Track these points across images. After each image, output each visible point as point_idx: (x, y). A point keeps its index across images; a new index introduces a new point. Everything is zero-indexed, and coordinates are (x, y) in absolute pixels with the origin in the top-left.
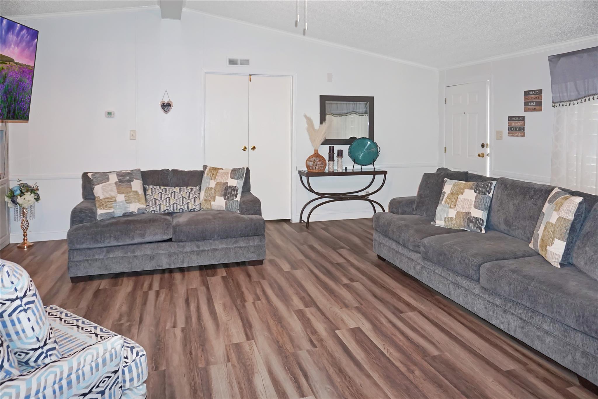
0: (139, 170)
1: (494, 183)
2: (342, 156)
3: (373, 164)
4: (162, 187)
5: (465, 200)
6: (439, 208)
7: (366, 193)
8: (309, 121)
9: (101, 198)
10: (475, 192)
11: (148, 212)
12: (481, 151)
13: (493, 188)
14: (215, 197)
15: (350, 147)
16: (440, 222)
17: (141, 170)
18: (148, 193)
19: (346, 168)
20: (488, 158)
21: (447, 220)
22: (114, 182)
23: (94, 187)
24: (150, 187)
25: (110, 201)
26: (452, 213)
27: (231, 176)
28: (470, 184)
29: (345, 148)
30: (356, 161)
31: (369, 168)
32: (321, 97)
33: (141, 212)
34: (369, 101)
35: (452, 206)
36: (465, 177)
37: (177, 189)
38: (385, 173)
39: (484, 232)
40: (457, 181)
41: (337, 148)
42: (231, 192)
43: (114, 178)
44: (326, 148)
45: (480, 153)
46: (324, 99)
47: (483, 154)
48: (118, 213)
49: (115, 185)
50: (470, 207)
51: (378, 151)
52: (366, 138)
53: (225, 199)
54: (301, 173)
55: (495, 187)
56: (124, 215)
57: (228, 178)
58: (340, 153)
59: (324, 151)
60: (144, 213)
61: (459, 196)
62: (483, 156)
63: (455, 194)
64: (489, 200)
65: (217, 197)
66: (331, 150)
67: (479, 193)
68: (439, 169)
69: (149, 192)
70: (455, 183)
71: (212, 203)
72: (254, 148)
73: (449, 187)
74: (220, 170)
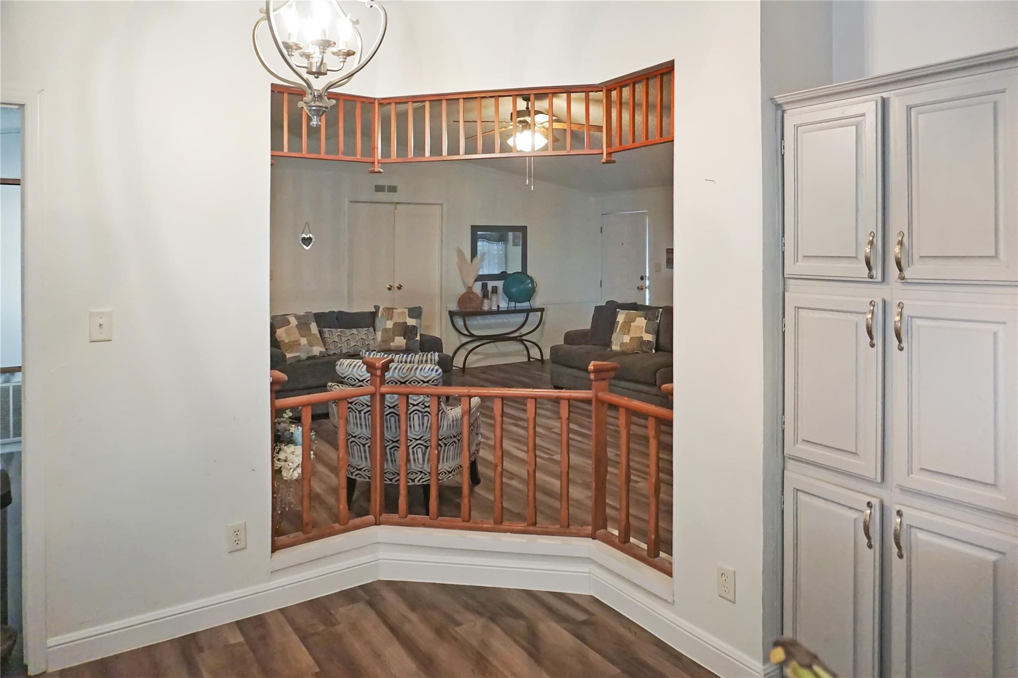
0: (311, 312)
1: (661, 310)
2: (496, 293)
3: (529, 301)
4: (340, 330)
5: (638, 327)
6: (614, 336)
7: (520, 333)
8: (460, 253)
9: (286, 341)
10: (645, 319)
11: (329, 355)
12: (640, 283)
13: (660, 315)
14: (394, 338)
15: (504, 283)
16: (615, 347)
17: (313, 312)
18: (325, 336)
19: (498, 306)
20: (647, 290)
21: (622, 344)
22: (295, 325)
23: (276, 331)
24: (326, 330)
25: (295, 345)
26: (626, 339)
27: (408, 315)
28: (640, 313)
29: (500, 284)
30: (511, 299)
31: (525, 305)
32: (472, 226)
33: (322, 355)
34: (523, 230)
35: (626, 333)
36: (634, 307)
37: (354, 331)
38: (542, 310)
39: (654, 351)
40: (628, 311)
41: (491, 284)
42: (411, 332)
43: (293, 321)
44: (479, 284)
45: (639, 285)
46: (475, 229)
47: (642, 286)
48: (303, 356)
49: (296, 329)
50: (642, 332)
51: (534, 286)
52: (518, 272)
53: (404, 339)
54: (452, 314)
55: (661, 314)
56: (309, 358)
57: (406, 318)
58: (495, 290)
59: (477, 288)
60: (324, 356)
61: (632, 324)
62: (642, 289)
63: (628, 323)
64: (656, 326)
65: (396, 337)
66: (484, 287)
67: (649, 320)
68: (607, 302)
69: (327, 335)
70: (627, 313)
71: (391, 344)
72: (399, 288)
73: (621, 317)
74: (395, 310)
